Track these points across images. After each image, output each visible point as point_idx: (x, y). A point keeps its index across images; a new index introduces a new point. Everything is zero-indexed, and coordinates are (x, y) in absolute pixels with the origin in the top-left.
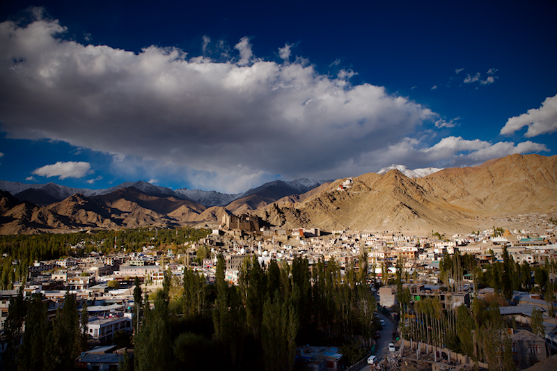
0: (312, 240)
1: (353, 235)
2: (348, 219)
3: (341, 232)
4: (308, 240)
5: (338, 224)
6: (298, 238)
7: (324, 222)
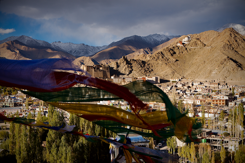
1: (186, 83)
2: (185, 69)
3: (177, 80)
5: (176, 73)
7: (164, 71)
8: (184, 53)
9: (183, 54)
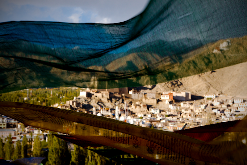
0: (182, 104)
1: (225, 100)
2: (223, 83)
3: (213, 97)
4: (177, 104)
5: (211, 88)
6: (167, 102)
7: (197, 85)
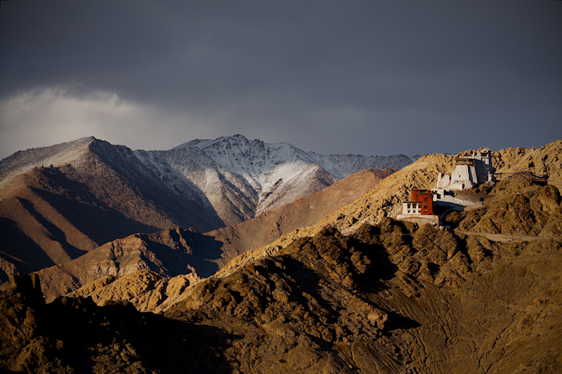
8: (443, 272)
9: (438, 281)
